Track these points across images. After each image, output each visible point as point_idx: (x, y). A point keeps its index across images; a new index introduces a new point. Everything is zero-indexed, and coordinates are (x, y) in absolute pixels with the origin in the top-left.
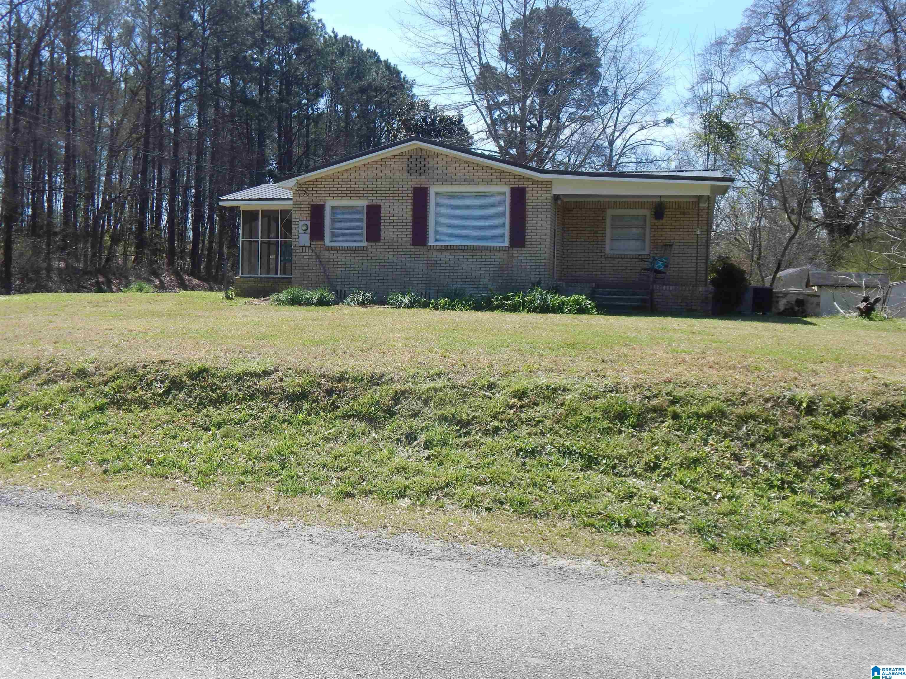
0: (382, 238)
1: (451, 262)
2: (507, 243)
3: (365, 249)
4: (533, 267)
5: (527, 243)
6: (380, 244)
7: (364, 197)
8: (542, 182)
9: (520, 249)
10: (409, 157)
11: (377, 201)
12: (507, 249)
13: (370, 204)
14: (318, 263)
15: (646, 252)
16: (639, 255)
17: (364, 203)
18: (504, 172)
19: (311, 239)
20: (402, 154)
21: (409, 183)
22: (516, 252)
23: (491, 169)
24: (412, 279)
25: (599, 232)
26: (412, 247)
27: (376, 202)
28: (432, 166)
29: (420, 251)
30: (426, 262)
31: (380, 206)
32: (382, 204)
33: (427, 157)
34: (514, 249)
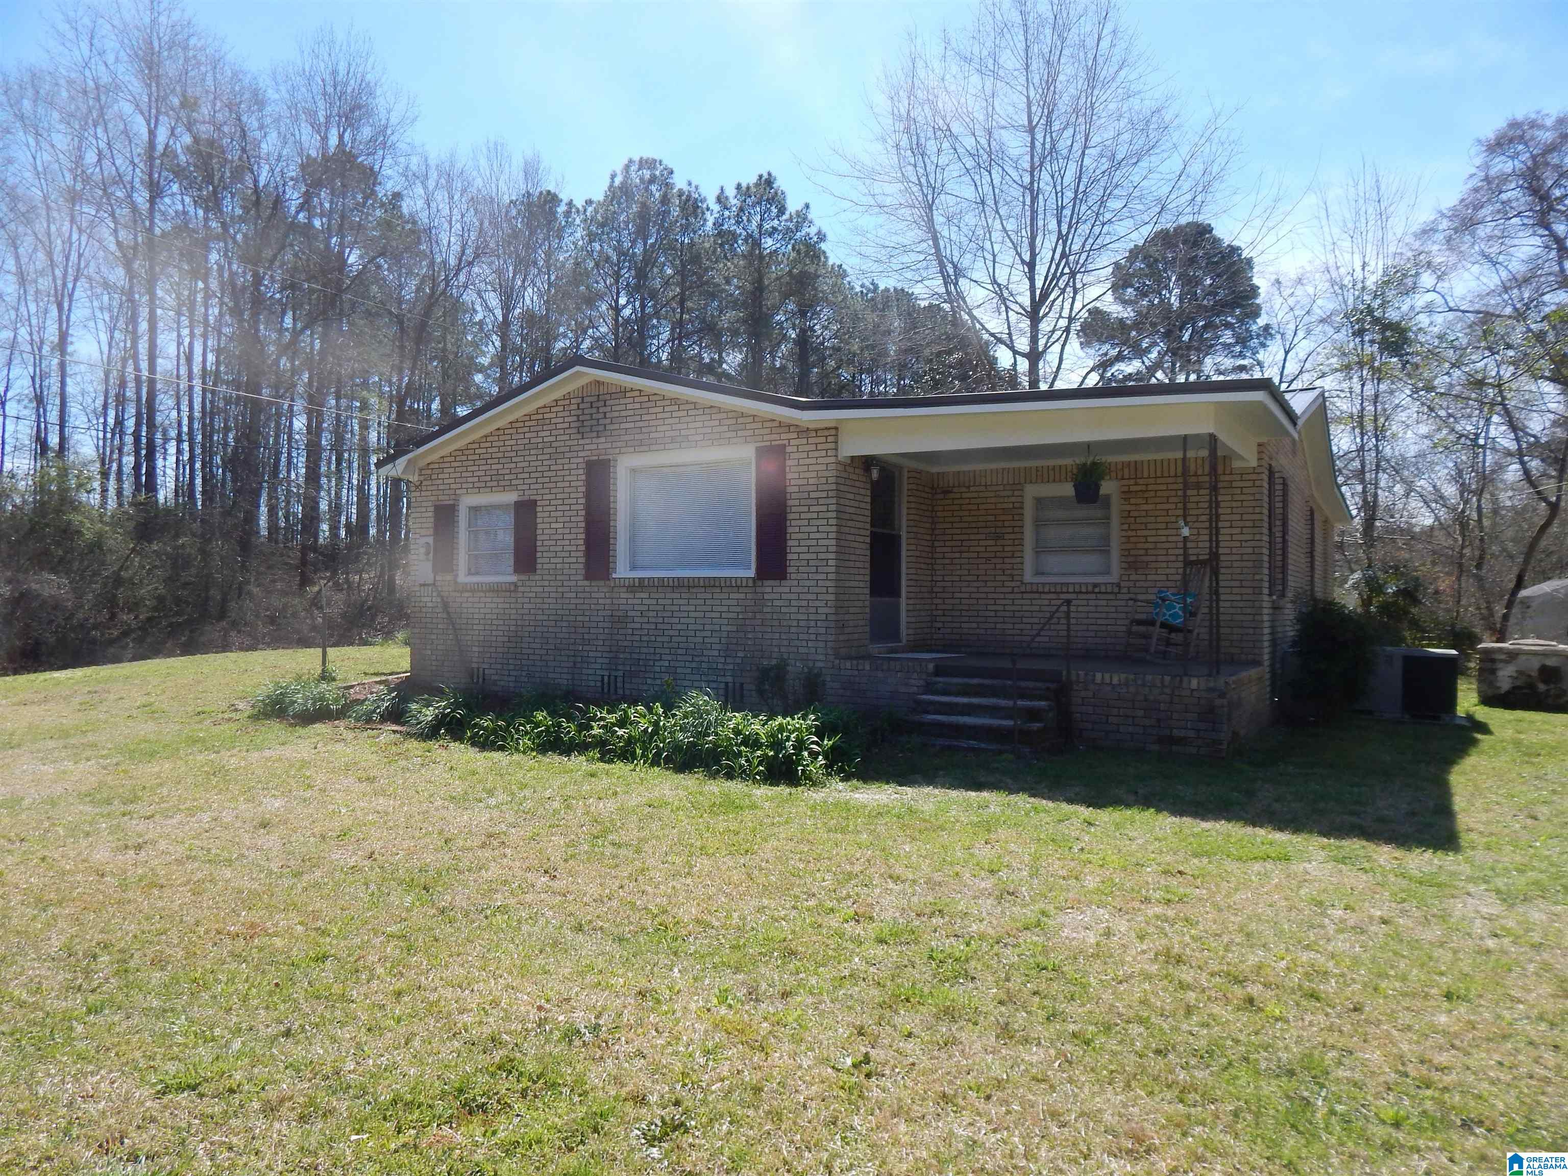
0: (539, 566)
1: (651, 614)
2: (751, 573)
3: (512, 588)
4: (802, 623)
5: (790, 570)
6: (537, 577)
7: (511, 487)
8: (816, 431)
9: (777, 583)
10: (579, 400)
11: (531, 492)
12: (750, 583)
13: (521, 499)
14: (445, 616)
15: (1114, 578)
16: (1095, 585)
17: (511, 497)
18: (743, 415)
19: (435, 571)
20: (567, 397)
21: (580, 454)
22: (770, 588)
23: (720, 410)
24: (586, 648)
25: (1007, 536)
26: (587, 583)
27: (530, 495)
28: (616, 414)
29: (599, 592)
30: (609, 613)
31: (536, 501)
32: (539, 498)
33: (608, 397)
34: (767, 583)
